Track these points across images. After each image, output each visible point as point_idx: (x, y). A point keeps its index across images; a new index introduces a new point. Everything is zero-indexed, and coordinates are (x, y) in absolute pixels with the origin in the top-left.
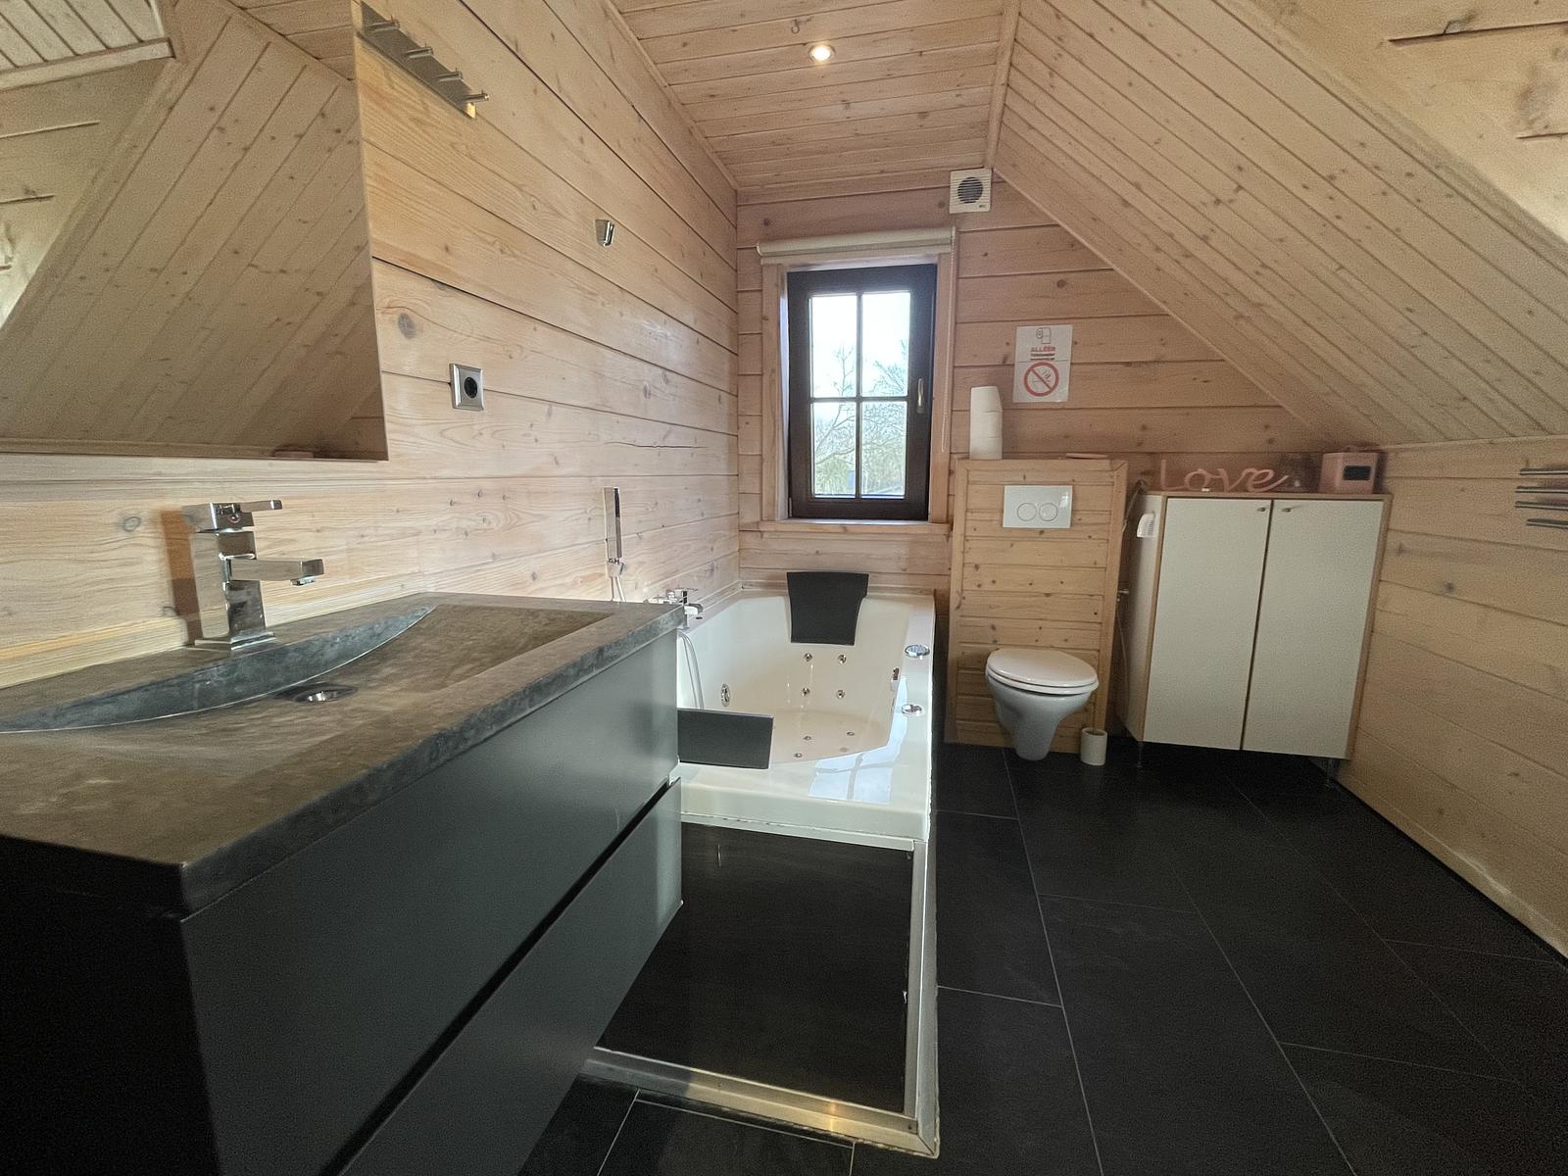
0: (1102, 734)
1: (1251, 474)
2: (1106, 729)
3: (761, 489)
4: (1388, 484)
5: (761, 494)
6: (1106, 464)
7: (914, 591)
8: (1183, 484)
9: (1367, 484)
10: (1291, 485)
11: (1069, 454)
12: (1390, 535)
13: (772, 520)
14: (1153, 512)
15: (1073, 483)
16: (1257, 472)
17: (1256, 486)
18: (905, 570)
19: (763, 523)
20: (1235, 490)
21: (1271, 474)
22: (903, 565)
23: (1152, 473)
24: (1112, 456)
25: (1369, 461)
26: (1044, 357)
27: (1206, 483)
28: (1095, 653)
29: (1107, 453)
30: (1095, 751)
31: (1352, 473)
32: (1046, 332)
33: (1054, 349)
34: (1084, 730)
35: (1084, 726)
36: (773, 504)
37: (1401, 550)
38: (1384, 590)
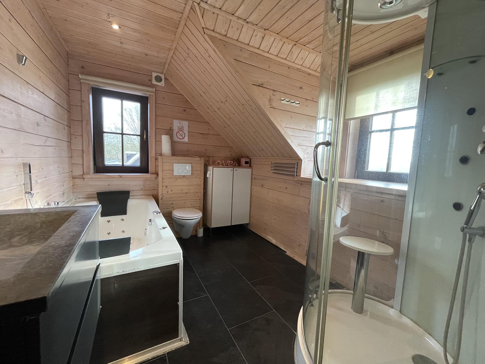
0: (202, 228)
1: (229, 162)
2: (202, 227)
3: (83, 162)
4: (252, 165)
5: (83, 164)
6: (199, 159)
7: (146, 195)
8: (216, 164)
9: (249, 165)
10: (236, 165)
11: (189, 156)
12: (253, 175)
13: (88, 174)
14: (210, 171)
15: (191, 163)
16: (230, 162)
17: (230, 165)
18: (142, 189)
19: (85, 175)
20: (226, 166)
21: (232, 162)
22: (142, 187)
23: (209, 161)
24: (200, 157)
25: (248, 160)
26: (181, 129)
27: (220, 164)
28: (199, 207)
29: (199, 156)
30: (201, 233)
31: (246, 163)
32: (181, 123)
33: (184, 127)
34: (198, 228)
35: (197, 227)
36: (89, 167)
37: (255, 179)
38: (253, 186)
